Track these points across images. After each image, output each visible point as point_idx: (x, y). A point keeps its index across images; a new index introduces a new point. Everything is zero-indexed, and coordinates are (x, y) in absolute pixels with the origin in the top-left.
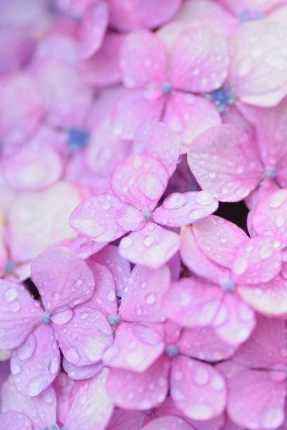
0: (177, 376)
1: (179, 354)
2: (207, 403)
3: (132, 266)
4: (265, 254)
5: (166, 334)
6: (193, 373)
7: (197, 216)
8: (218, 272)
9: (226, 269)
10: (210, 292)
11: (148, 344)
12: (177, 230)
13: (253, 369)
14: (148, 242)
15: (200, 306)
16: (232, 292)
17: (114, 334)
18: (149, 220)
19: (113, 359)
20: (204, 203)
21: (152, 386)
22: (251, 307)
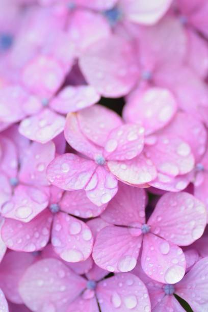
0: (57, 228)
1: (60, 211)
2: (78, 250)
3: (31, 142)
4: (132, 138)
5: (51, 194)
6: (69, 226)
7: (81, 105)
8: (94, 149)
9: (100, 147)
10: (86, 165)
11: (37, 202)
12: (65, 115)
13: (116, 226)
14: (43, 123)
15: (77, 175)
16: (103, 165)
17: (13, 193)
18: (46, 106)
19: (8, 212)
20: (89, 95)
21: (37, 235)
22: (116, 178)
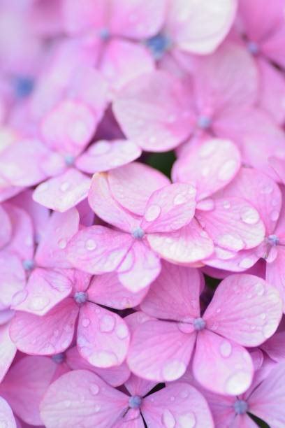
0: (84, 323)
1: (87, 301)
2: (111, 353)
3: (51, 211)
4: (178, 202)
5: (76, 280)
6: (100, 321)
7: (117, 163)
8: (130, 219)
9: (138, 216)
10: (118, 239)
11: (57, 289)
12: (89, 175)
13: (160, 319)
14: (64, 187)
15: (107, 254)
16: (141, 239)
17: (27, 279)
18: (71, 165)
19: (20, 303)
21: (57, 333)
22: (157, 255)
